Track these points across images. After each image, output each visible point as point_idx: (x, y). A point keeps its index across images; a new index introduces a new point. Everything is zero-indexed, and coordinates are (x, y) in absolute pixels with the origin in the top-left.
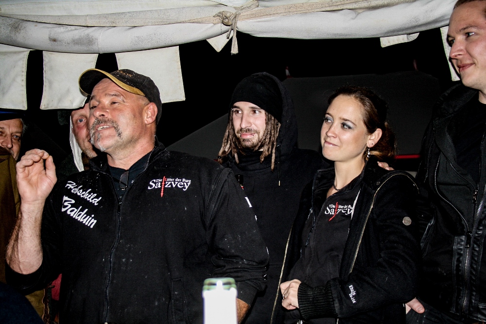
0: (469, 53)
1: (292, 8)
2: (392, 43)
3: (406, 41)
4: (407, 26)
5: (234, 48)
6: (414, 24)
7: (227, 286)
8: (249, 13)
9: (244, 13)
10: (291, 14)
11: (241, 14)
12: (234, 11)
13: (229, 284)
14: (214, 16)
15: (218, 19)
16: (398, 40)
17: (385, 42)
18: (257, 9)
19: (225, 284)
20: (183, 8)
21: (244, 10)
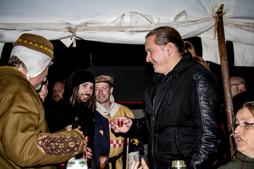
1: (102, 28)
5: (74, 44)
7: (82, 164)
8: (82, 28)
9: (79, 28)
10: (102, 30)
11: (78, 29)
12: (75, 27)
13: (83, 163)
14: (65, 28)
15: (67, 30)
18: (86, 27)
19: (80, 163)
20: (50, 24)
21: (79, 27)
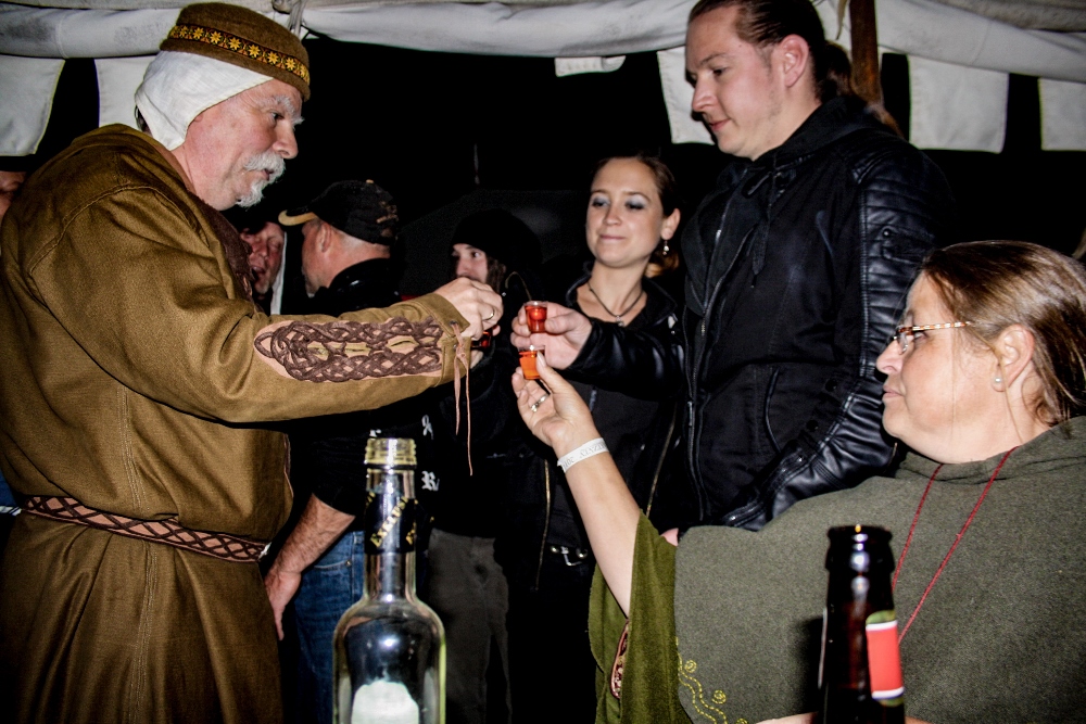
0: (721, 103)
2: (575, 71)
3: (599, 69)
4: (599, 39)
6: (611, 37)
16: (585, 66)
17: (564, 68)
